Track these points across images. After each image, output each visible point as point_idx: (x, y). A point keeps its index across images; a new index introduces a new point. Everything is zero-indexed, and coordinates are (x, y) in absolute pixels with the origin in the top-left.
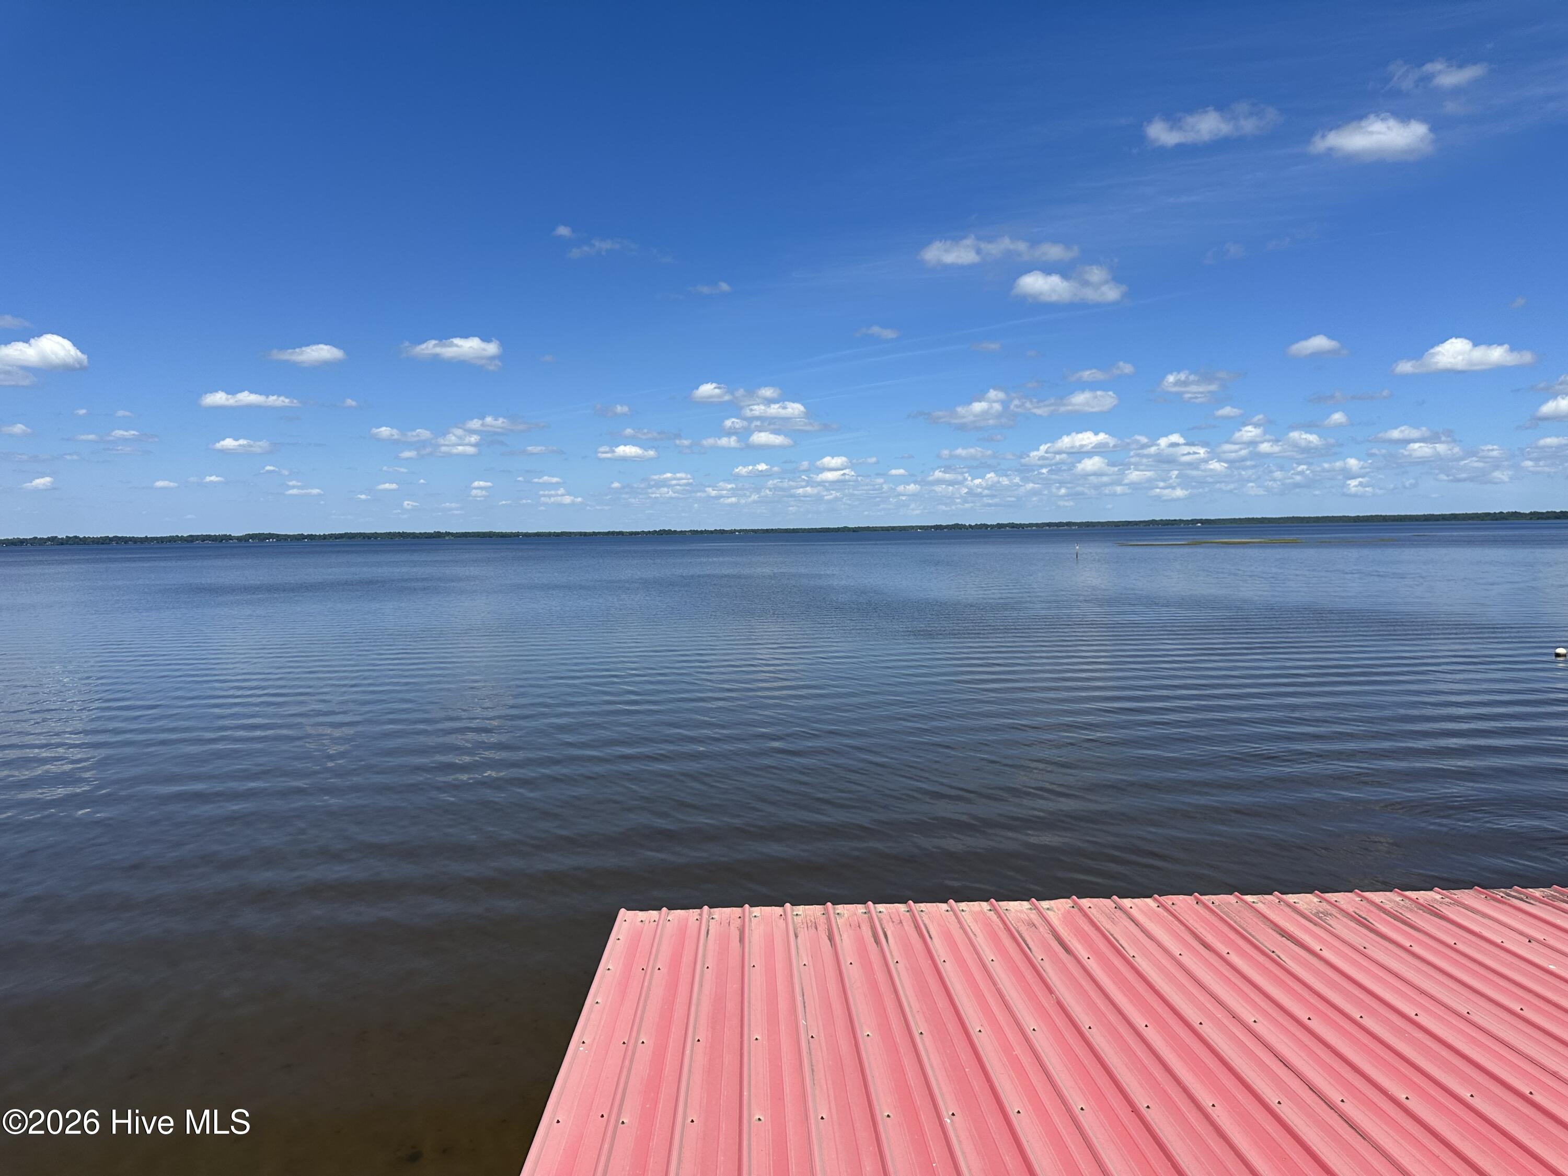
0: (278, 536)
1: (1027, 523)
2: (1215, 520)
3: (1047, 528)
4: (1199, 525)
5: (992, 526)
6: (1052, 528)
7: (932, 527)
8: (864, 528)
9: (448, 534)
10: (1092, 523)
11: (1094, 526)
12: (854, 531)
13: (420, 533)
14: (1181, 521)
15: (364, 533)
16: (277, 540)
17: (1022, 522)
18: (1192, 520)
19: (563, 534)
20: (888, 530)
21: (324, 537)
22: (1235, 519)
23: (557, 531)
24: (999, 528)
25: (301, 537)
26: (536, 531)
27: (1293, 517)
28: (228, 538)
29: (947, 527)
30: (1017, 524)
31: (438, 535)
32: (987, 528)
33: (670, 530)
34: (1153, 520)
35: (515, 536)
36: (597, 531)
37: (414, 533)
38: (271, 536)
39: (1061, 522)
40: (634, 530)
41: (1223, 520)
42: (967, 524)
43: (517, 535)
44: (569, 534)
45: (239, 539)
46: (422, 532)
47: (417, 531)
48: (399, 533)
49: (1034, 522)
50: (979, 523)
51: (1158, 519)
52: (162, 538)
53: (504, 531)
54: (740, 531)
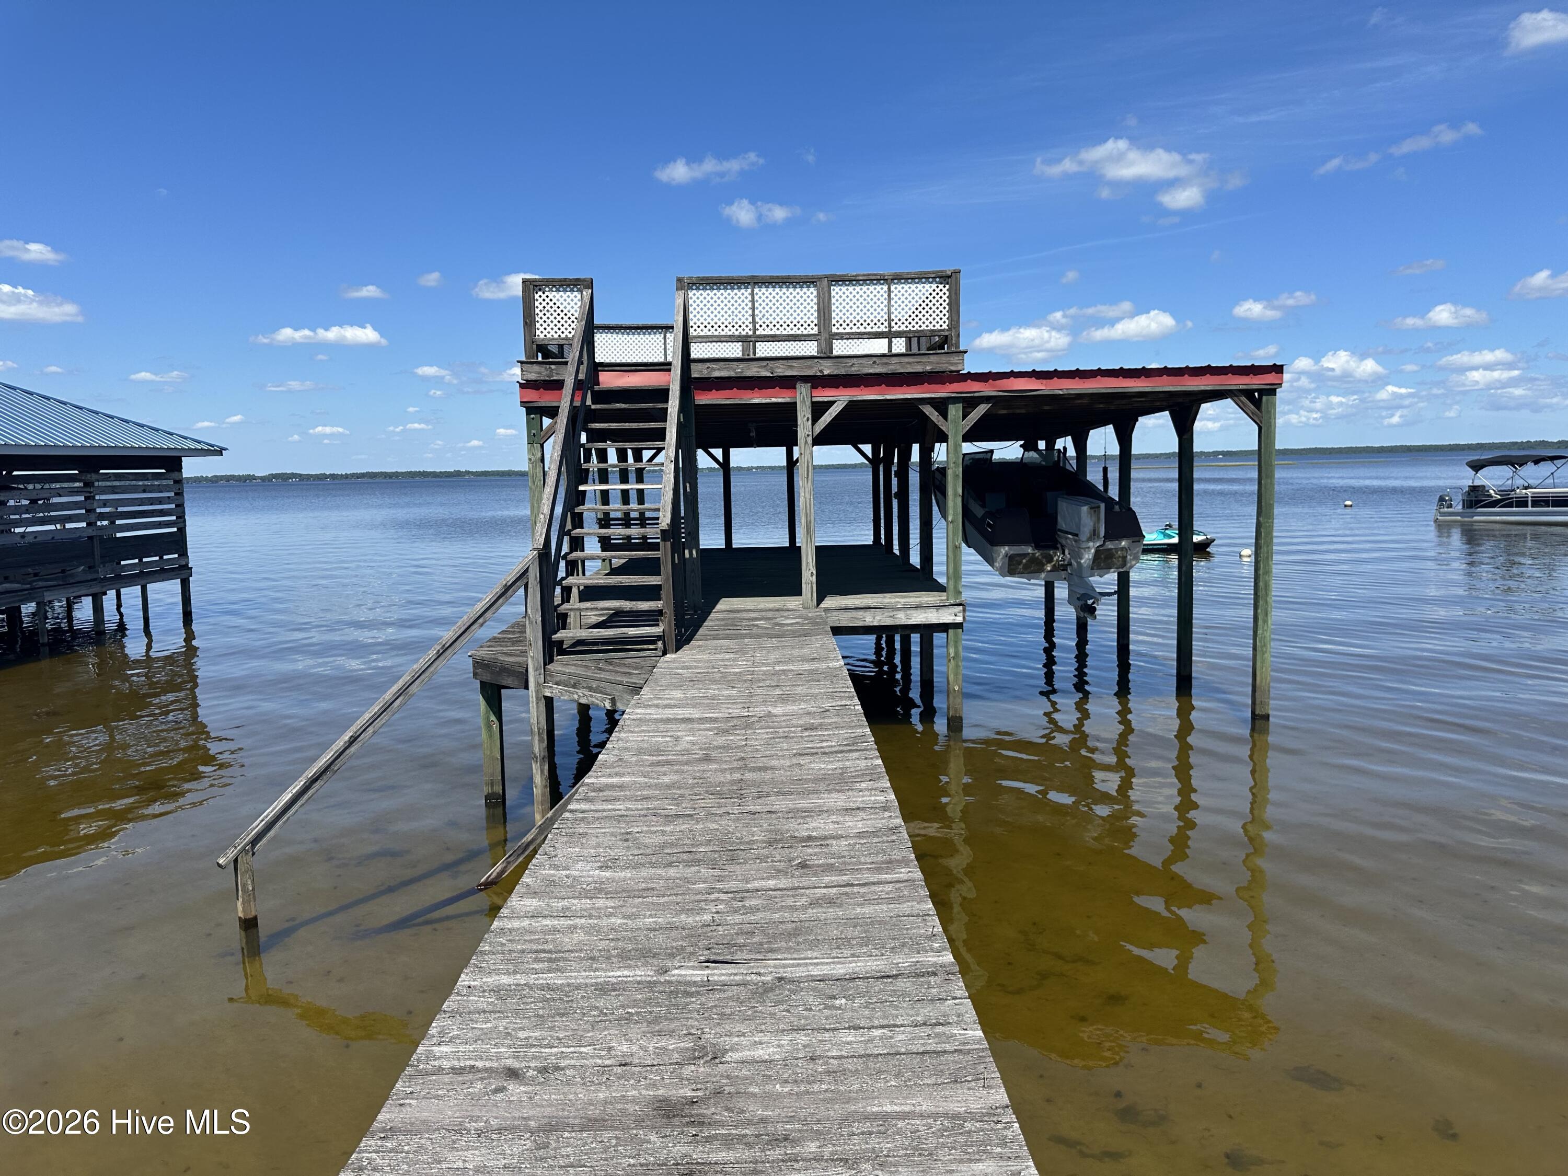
0: (300, 475)
4: (1221, 456)
9: (468, 473)
13: (439, 472)
15: (384, 473)
16: (300, 480)
18: (1214, 452)
21: (346, 476)
25: (322, 477)
28: (252, 478)
31: (458, 474)
37: (434, 472)
38: (295, 475)
45: (263, 479)
54: (757, 468)
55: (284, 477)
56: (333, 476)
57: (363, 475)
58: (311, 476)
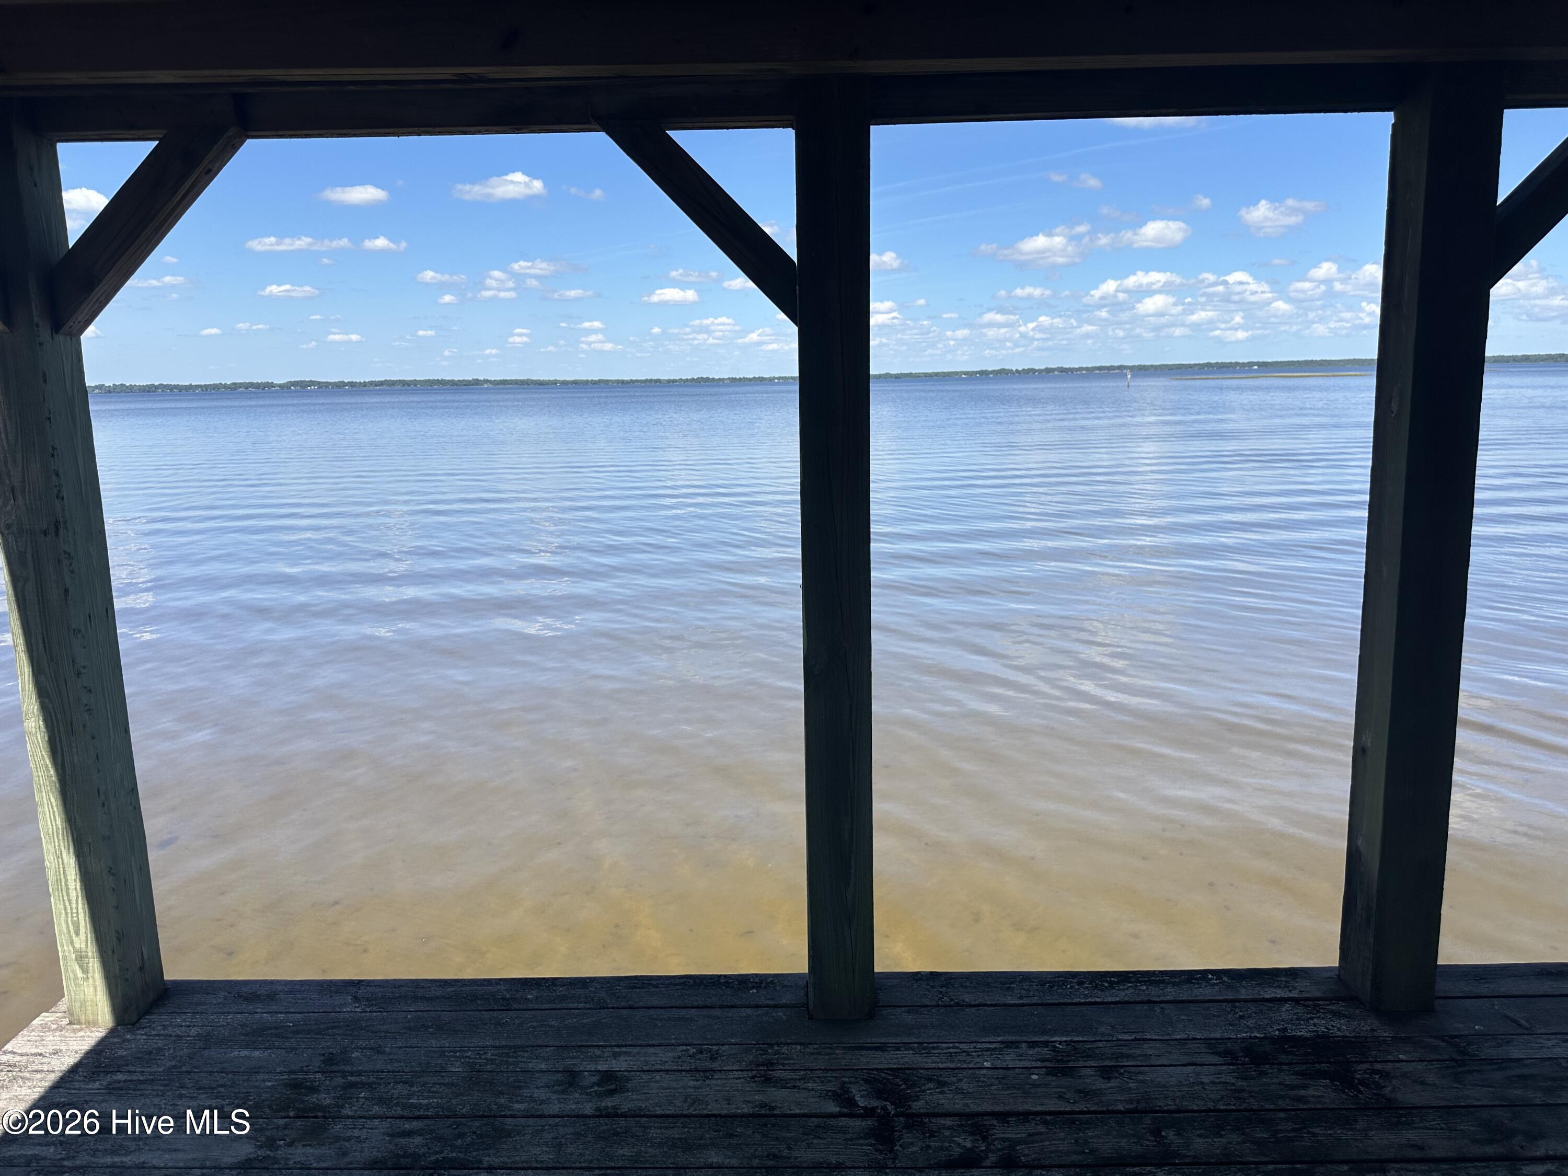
0: (319, 383)
1: (1077, 366)
2: (1273, 362)
3: (1098, 372)
4: (1256, 367)
5: (1040, 371)
6: (1102, 372)
7: (977, 372)
8: (907, 374)
9: (487, 381)
10: (1144, 366)
11: (1146, 370)
12: (896, 378)
13: (459, 381)
14: (1237, 364)
15: (404, 381)
16: (319, 388)
17: (1072, 367)
18: (1249, 363)
19: (600, 381)
20: (932, 376)
21: (365, 384)
22: (1293, 361)
23: (594, 379)
24: (1048, 373)
25: (341, 385)
26: (573, 379)
27: (1354, 359)
28: (270, 385)
29: (993, 372)
30: (1066, 369)
31: (476, 382)
32: (1034, 373)
33: (708, 378)
34: (1208, 363)
35: (552, 384)
36: (634, 379)
37: (452, 381)
38: (312, 383)
39: (1112, 366)
40: (672, 378)
41: (1281, 362)
42: (1014, 369)
43: (554, 382)
44: (607, 382)
45: (281, 386)
46: (461, 379)
47: (456, 379)
48: (438, 380)
49: (1084, 366)
50: (1026, 368)
51: (1213, 361)
52: (206, 386)
53: (542, 379)
54: (779, 378)
55: (302, 385)
56: (352, 384)
57: (381, 383)
58: (330, 383)
